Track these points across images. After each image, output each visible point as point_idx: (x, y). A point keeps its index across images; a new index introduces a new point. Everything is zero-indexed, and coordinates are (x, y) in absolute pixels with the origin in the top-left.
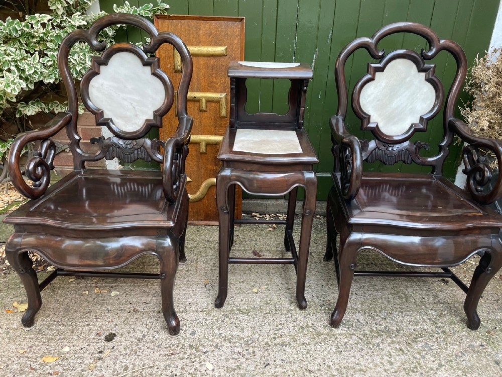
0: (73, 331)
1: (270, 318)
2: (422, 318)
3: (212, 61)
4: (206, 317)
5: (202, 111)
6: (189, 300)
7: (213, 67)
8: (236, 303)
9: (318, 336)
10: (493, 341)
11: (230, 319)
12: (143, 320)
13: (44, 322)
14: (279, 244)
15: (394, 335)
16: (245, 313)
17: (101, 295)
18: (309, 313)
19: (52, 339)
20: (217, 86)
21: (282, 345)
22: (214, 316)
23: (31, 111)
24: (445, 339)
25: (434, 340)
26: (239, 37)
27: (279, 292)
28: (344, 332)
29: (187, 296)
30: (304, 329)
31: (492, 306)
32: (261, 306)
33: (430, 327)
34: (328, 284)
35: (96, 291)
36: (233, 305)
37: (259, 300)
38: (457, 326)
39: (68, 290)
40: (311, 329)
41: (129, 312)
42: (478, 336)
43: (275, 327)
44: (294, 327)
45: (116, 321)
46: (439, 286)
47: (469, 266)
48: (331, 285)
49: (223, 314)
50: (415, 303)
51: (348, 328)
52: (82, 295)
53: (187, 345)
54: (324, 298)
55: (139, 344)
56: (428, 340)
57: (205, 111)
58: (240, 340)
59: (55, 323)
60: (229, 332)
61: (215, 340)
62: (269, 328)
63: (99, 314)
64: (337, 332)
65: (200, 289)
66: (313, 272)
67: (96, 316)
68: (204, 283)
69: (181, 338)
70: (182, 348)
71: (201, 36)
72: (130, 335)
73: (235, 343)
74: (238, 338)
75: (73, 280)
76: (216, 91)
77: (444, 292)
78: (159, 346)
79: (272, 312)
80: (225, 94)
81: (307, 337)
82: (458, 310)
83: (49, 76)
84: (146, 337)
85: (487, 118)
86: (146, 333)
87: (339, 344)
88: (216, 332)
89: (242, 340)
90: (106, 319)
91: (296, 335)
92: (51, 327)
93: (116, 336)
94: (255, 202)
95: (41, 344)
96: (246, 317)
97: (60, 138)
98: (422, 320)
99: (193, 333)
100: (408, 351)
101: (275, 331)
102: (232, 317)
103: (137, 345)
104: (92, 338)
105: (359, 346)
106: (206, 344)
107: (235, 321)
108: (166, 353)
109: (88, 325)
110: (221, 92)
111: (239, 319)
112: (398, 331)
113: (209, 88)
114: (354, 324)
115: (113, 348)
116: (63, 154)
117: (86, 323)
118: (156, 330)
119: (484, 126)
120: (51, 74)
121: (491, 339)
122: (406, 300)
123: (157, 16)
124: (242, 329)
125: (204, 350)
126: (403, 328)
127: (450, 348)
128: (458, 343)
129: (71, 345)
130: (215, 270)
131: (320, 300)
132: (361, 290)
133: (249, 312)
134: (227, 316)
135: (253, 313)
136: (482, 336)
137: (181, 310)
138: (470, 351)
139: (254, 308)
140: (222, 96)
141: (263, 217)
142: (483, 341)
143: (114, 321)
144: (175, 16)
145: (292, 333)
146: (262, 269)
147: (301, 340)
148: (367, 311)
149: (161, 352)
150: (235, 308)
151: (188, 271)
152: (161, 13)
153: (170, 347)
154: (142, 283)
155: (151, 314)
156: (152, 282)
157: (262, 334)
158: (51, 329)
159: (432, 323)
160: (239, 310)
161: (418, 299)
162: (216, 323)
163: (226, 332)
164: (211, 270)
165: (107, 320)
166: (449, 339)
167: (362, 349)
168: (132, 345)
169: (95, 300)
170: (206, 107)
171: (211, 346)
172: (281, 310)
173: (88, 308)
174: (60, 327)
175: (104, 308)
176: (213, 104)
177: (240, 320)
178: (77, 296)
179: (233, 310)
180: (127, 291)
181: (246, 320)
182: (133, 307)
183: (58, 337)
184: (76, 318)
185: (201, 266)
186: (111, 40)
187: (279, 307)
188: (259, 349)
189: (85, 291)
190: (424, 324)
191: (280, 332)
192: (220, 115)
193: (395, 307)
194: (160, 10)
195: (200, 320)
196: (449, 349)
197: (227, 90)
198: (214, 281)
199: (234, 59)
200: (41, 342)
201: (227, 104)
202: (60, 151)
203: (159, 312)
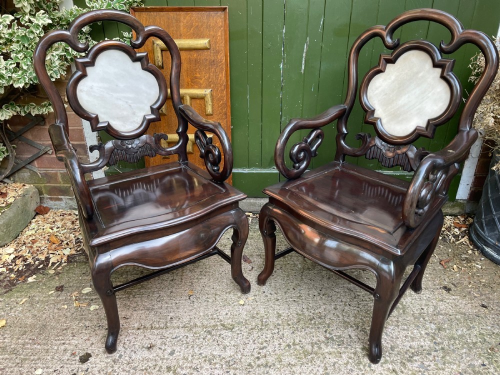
0: (47, 351)
1: (255, 334)
2: (420, 333)
3: (195, 55)
4: (187, 334)
6: (171, 314)
7: (196, 62)
8: (221, 317)
9: (305, 356)
10: (496, 359)
11: (213, 336)
12: (121, 337)
13: (20, 341)
15: (387, 354)
16: (229, 329)
17: (80, 309)
18: (297, 328)
19: (26, 359)
20: (201, 82)
21: (266, 366)
22: (195, 333)
23: (5, 115)
24: (443, 357)
25: (431, 359)
26: (222, 28)
27: (268, 303)
28: (334, 350)
29: (169, 310)
30: (291, 347)
31: (497, 317)
32: (246, 320)
33: (427, 343)
34: (319, 294)
35: (75, 305)
36: (217, 320)
37: (245, 313)
38: (457, 342)
39: (47, 304)
40: (298, 347)
42: (480, 354)
43: (260, 345)
44: (280, 344)
45: (93, 340)
46: (440, 294)
47: (475, 271)
48: (323, 295)
49: (205, 330)
50: (413, 315)
51: (339, 345)
52: (60, 310)
53: (164, 367)
54: (314, 310)
55: (114, 365)
56: (425, 359)
58: (221, 360)
59: (31, 341)
60: (211, 351)
61: (194, 361)
62: (254, 346)
63: (75, 331)
64: (326, 351)
65: (184, 302)
66: (305, 280)
67: (72, 333)
68: (189, 295)
69: (159, 359)
70: (159, 371)
71: (182, 29)
72: (106, 355)
73: (215, 364)
74: (219, 358)
75: (53, 292)
76: (200, 88)
77: (445, 302)
78: (135, 368)
79: (258, 327)
80: (211, 90)
81: (293, 357)
82: (460, 323)
83: (18, 81)
84: (123, 357)
85: (492, 114)
86: (123, 354)
87: (327, 365)
88: (196, 351)
89: (224, 361)
90: (82, 337)
91: (282, 355)
92: (26, 346)
93: (91, 356)
95: (14, 365)
96: (230, 334)
97: (42, 140)
98: (419, 335)
99: (172, 353)
100: (402, 372)
101: (260, 349)
102: (215, 333)
103: (112, 367)
104: (67, 358)
105: (349, 367)
106: (184, 366)
107: (217, 338)
109: (64, 344)
110: (206, 88)
111: (222, 336)
112: (392, 348)
113: (192, 84)
114: (345, 340)
115: (87, 371)
116: (47, 156)
117: (62, 342)
118: (133, 349)
119: (489, 123)
120: (21, 78)
121: (494, 357)
122: (404, 311)
123: (133, 9)
124: (225, 348)
125: (182, 372)
126: (398, 345)
127: (448, 368)
128: (457, 362)
129: (44, 366)
130: (201, 279)
131: (311, 312)
132: (355, 300)
133: (233, 328)
134: (209, 332)
135: (237, 329)
136: (484, 353)
137: (162, 325)
138: (470, 371)
139: (239, 323)
140: (207, 93)
141: (257, 217)
142: (485, 360)
143: (92, 339)
144: (152, 8)
145: (277, 352)
146: (251, 277)
147: (286, 360)
148: (361, 324)
150: (218, 323)
151: (172, 280)
152: (137, 6)
153: (146, 369)
154: (123, 295)
155: (130, 331)
156: (134, 294)
157: (245, 354)
158: (25, 349)
159: (431, 338)
160: (223, 325)
161: (417, 310)
162: (197, 340)
163: (207, 352)
164: (197, 278)
165: (84, 339)
166: (448, 358)
167: (352, 371)
168: (107, 367)
169: (74, 315)
170: (191, 104)
171: (190, 367)
172: (268, 324)
173: (65, 325)
174: (35, 346)
175: (82, 324)
176: (198, 101)
177: (223, 338)
178: (56, 311)
179: (217, 325)
181: (229, 337)
183: (32, 358)
184: (52, 336)
186: (87, 36)
187: (266, 322)
188: (241, 371)
189: (64, 304)
190: (422, 340)
191: (264, 351)
192: (206, 113)
193: (391, 320)
194: (136, 2)
195: (181, 337)
196: (447, 370)
197: (212, 85)
198: (199, 292)
199: (218, 52)
200: (14, 364)
201: (213, 100)
202: (42, 153)
203: (139, 329)
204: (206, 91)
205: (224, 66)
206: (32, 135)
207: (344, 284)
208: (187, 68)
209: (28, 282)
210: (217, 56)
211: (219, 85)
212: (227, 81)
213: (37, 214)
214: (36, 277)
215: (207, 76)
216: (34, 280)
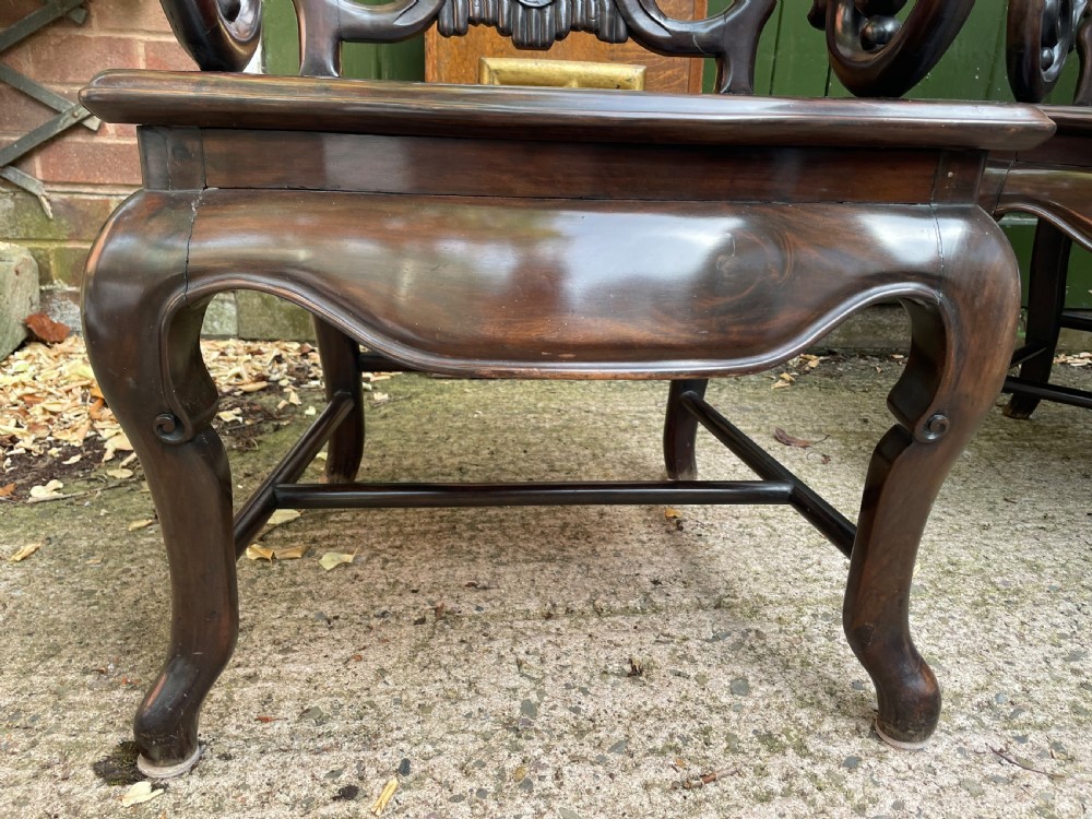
1: (1005, 617)
12: (496, 645)
13: (35, 679)
17: (276, 567)
29: (631, 559)
41: (422, 621)
43: (1056, 649)
45: (377, 658)
53: (745, 735)
55: (522, 742)
59: (89, 678)
67: (275, 642)
69: (702, 709)
70: (733, 750)
72: (465, 708)
78: (621, 749)
84: (542, 710)
86: (534, 697)
90: (326, 651)
95: (29, 772)
97: (70, 79)
99: (741, 688)
108: (669, 774)
109: (252, 678)
115: (405, 768)
118: (569, 679)
143: (370, 655)
149: (649, 774)
153: (677, 750)
155: (519, 624)
157: (1028, 676)
158: (71, 707)
165: (336, 656)
168: (490, 751)
172: (1021, 590)
174: (118, 694)
175: (305, 612)
180: (384, 551)
182: (431, 603)
187: (1006, 583)
195: (736, 635)
200: (25, 767)
202: (67, 125)
203: (549, 616)
206: (37, 62)
209: (30, 500)
213: (31, 338)
214: (61, 485)
216: (56, 494)
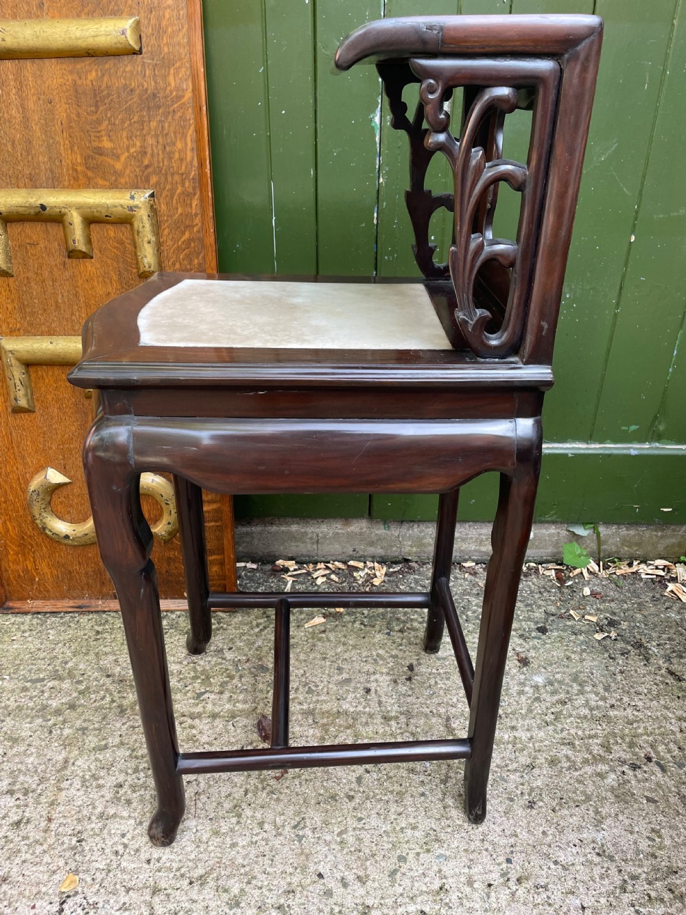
5: (73, 254)
7: (98, 97)
14: (348, 681)
20: (119, 166)
57: (85, 256)
68: (61, 894)
76: (114, 186)
80: (149, 192)
94: (283, 528)
110: (137, 187)
113: (90, 174)
130: (115, 816)
140: (136, 202)
141: (309, 574)
151: (18, 823)
164: (101, 816)
170: (89, 241)
176: (111, 231)
185: (70, 801)
192: (138, 268)
197: (154, 179)
198: (99, 876)
199: (167, 63)
201: (157, 228)
204: (132, 198)
205: (190, 114)
207: (580, 829)
208: (68, 117)
210: (165, 77)
211: (177, 178)
212: (201, 165)
215: (134, 145)
